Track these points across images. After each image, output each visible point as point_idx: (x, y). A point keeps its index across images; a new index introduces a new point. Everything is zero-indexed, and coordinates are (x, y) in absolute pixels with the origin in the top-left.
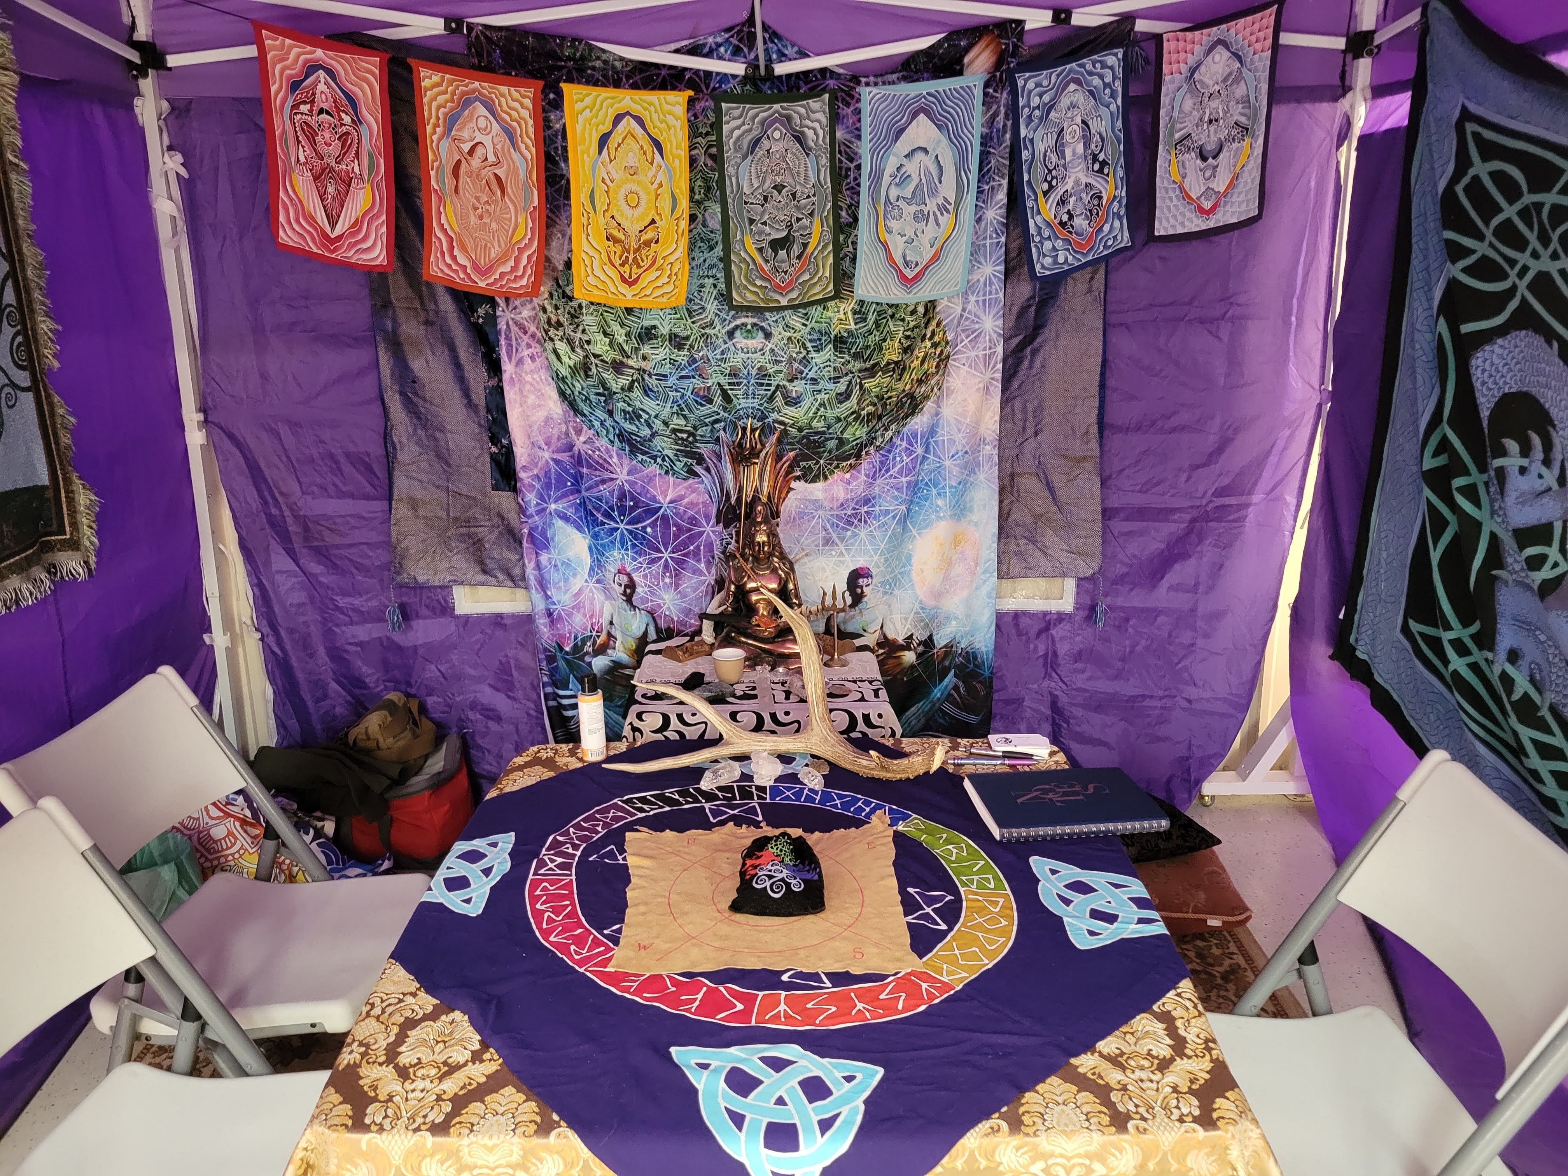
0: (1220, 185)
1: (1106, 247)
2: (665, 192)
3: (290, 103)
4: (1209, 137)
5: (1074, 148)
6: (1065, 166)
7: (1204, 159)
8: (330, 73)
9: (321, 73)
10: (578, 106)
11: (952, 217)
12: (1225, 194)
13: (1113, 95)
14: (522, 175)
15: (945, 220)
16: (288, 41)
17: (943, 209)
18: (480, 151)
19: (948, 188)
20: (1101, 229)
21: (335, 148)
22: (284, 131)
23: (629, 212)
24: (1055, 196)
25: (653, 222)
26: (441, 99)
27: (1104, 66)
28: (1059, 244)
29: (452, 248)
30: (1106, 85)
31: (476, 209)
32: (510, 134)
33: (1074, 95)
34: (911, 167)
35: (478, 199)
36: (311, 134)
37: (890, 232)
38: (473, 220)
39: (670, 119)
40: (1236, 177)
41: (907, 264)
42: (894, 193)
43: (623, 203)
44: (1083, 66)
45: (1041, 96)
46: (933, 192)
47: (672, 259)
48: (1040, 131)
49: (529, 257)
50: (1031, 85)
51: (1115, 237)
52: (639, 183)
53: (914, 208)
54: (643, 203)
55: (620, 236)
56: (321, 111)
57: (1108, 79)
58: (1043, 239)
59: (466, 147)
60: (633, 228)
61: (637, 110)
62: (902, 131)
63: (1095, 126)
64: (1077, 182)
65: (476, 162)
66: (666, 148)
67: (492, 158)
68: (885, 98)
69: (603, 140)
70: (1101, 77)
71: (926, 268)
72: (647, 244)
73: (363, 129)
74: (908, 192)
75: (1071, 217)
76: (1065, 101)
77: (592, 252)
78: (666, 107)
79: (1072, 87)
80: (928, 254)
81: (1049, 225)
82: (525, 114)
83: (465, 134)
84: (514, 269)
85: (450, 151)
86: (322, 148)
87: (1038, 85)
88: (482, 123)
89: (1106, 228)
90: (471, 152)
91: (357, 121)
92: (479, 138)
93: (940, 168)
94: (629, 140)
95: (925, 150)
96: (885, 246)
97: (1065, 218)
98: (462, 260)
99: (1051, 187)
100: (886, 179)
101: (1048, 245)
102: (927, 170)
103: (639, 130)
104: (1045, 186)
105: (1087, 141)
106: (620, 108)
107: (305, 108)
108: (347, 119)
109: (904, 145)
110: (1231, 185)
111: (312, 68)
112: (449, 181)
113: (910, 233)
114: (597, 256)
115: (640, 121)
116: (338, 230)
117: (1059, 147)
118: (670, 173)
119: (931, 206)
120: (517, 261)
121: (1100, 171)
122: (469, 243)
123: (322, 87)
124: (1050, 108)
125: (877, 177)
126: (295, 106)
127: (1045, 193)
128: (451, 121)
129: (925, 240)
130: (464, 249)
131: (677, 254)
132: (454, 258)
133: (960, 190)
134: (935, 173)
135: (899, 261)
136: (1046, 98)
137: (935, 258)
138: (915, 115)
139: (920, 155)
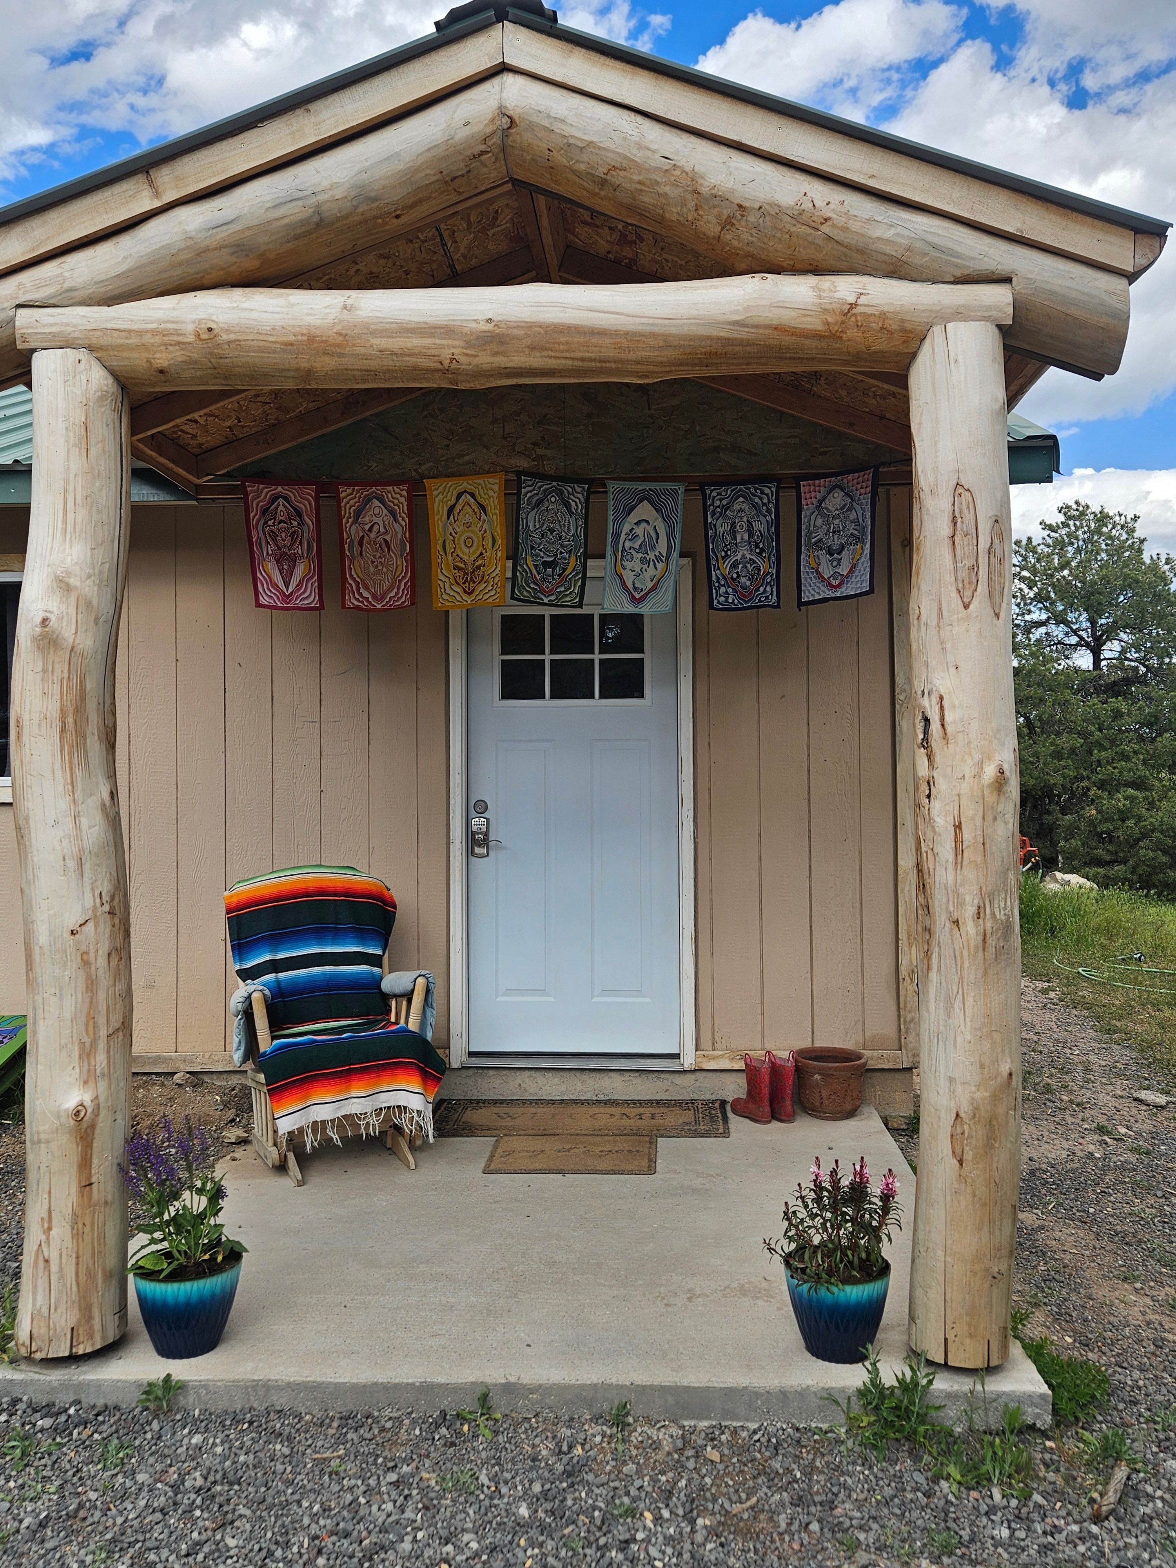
0: (844, 570)
1: (760, 601)
2: (488, 535)
3: (262, 521)
4: (836, 542)
5: (742, 536)
6: (736, 544)
7: (831, 555)
8: (286, 499)
9: (281, 500)
10: (435, 493)
11: (664, 564)
12: (847, 576)
13: (769, 511)
14: (399, 536)
15: (660, 566)
16: (261, 486)
17: (658, 558)
18: (376, 527)
19: (662, 547)
20: (758, 589)
21: (288, 542)
22: (259, 538)
23: (467, 551)
24: (729, 562)
25: (481, 554)
26: (352, 502)
27: (762, 492)
28: (730, 590)
29: (358, 589)
30: (764, 504)
31: (373, 562)
32: (393, 513)
33: (740, 504)
34: (639, 530)
35: (374, 556)
36: (274, 536)
37: (625, 569)
38: (372, 569)
39: (491, 493)
40: (854, 566)
41: (635, 589)
42: (628, 544)
43: (463, 546)
44: (749, 489)
45: (721, 500)
46: (653, 548)
47: (493, 575)
48: (720, 521)
49: (405, 584)
50: (714, 494)
51: (767, 597)
52: (472, 532)
53: (640, 555)
54: (475, 544)
55: (462, 566)
56: (281, 522)
57: (765, 501)
58: (720, 586)
59: (367, 527)
60: (469, 559)
61: (470, 488)
62: (632, 509)
63: (756, 526)
64: (743, 555)
65: (373, 535)
66: (489, 509)
67: (382, 530)
68: (622, 490)
69: (450, 511)
70: (761, 499)
71: (648, 593)
72: (479, 567)
73: (305, 528)
74: (637, 545)
75: (739, 576)
76: (736, 507)
77: (444, 579)
78: (489, 486)
79: (741, 499)
80: (650, 585)
81: (724, 577)
82: (402, 500)
83: (367, 519)
84: (397, 593)
85: (357, 532)
86: (281, 543)
87: (720, 494)
88: (377, 511)
89: (762, 589)
90: (370, 530)
91: (302, 523)
92: (375, 520)
93: (657, 534)
94: (467, 507)
95: (648, 523)
96: (621, 577)
97: (735, 576)
98: (366, 594)
99: (726, 555)
100: (623, 537)
101: (723, 589)
102: (649, 533)
103: (472, 500)
104: (723, 554)
105: (751, 534)
106: (460, 489)
107: (270, 523)
108: (295, 523)
109: (633, 518)
110: (851, 571)
111: (274, 499)
112: (356, 549)
113: (638, 569)
114: (447, 580)
115: (473, 495)
116: (290, 590)
117: (733, 533)
118: (491, 523)
119: (651, 555)
120: (398, 589)
121: (760, 553)
122: (370, 583)
123: (281, 508)
124: (727, 508)
125: (617, 536)
126: (266, 523)
127: (723, 558)
128: (358, 513)
129: (647, 576)
130: (367, 588)
131: (497, 572)
132: (361, 594)
133: (669, 547)
134: (654, 537)
135: (630, 587)
136: (724, 502)
137: (654, 588)
138: (641, 501)
139: (644, 525)
